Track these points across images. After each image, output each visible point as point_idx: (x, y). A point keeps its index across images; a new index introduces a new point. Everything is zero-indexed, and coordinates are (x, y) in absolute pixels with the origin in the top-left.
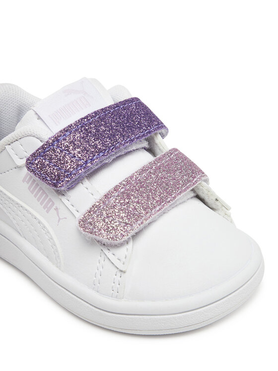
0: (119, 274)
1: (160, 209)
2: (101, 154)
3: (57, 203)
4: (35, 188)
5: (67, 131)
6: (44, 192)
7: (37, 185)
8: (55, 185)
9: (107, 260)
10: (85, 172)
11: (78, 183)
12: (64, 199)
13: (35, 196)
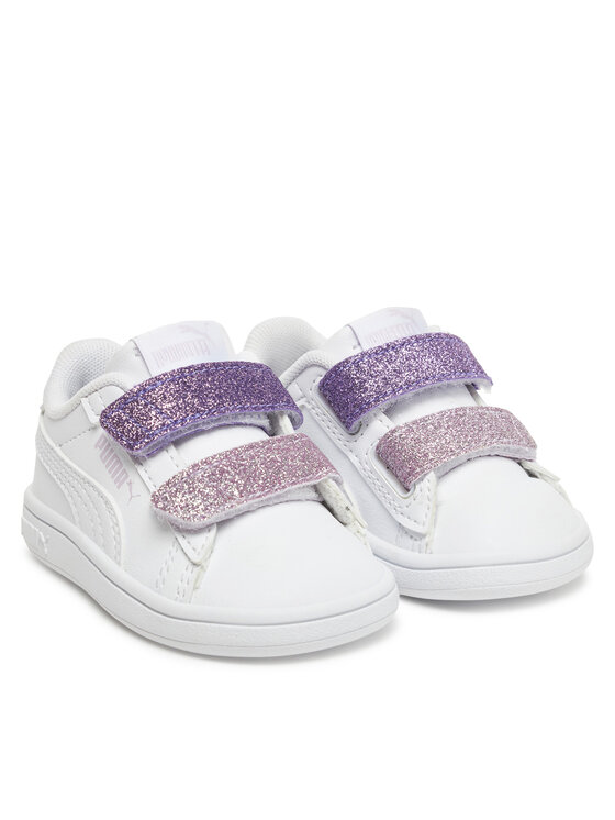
0: (191, 567)
1: (260, 496)
2: (197, 415)
3: (132, 476)
4: (110, 453)
5: (159, 380)
6: (119, 461)
7: (112, 451)
8: (130, 447)
9: (179, 551)
10: (172, 435)
11: (161, 449)
12: (141, 470)
13: (107, 467)
